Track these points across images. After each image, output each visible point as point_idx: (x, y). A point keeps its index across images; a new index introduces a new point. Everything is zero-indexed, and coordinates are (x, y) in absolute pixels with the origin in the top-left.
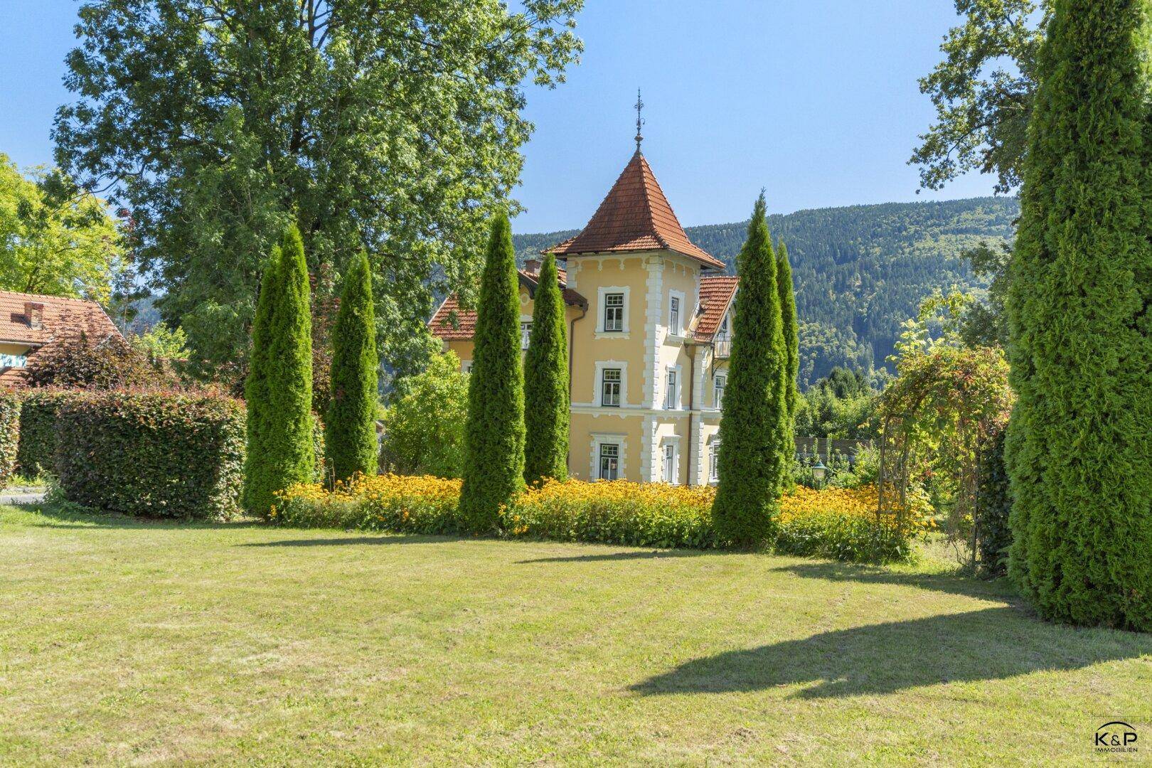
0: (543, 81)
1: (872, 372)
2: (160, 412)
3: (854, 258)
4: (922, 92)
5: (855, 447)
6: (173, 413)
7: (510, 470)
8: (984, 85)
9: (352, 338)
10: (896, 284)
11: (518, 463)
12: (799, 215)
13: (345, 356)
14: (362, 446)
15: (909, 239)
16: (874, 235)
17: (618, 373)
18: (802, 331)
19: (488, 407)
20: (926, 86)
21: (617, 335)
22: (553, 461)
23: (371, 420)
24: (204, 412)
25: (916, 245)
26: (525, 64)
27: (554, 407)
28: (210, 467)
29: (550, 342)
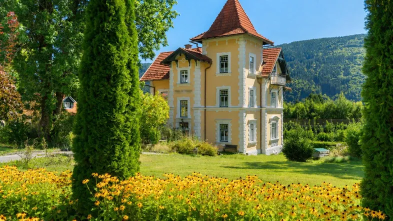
3: (313, 57)
5: (325, 122)
10: (328, 65)
17: (227, 92)
21: (226, 74)
25: (334, 51)
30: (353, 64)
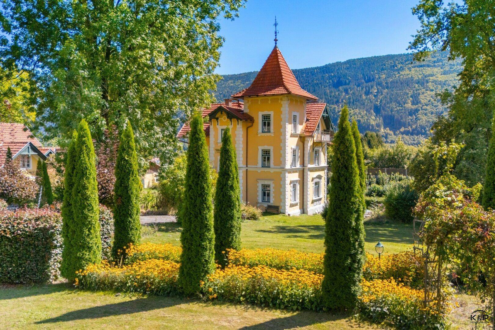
0: (228, 17)
1: (382, 130)
2: (14, 226)
3: (373, 80)
4: (413, 14)
5: (378, 172)
6: (21, 226)
7: (206, 261)
8: (445, 10)
9: (125, 171)
10: (393, 91)
11: (210, 255)
12: (348, 62)
13: (121, 182)
14: (132, 229)
15: (398, 71)
16: (383, 69)
17: (269, 152)
18: (351, 113)
19: (193, 225)
20: (415, 11)
21: (268, 134)
22: (232, 239)
23: (137, 214)
24: (39, 225)
25: (401, 73)
26: (219, 8)
27: (233, 210)
28: (43, 254)
29: (229, 175)
30: (423, 90)
